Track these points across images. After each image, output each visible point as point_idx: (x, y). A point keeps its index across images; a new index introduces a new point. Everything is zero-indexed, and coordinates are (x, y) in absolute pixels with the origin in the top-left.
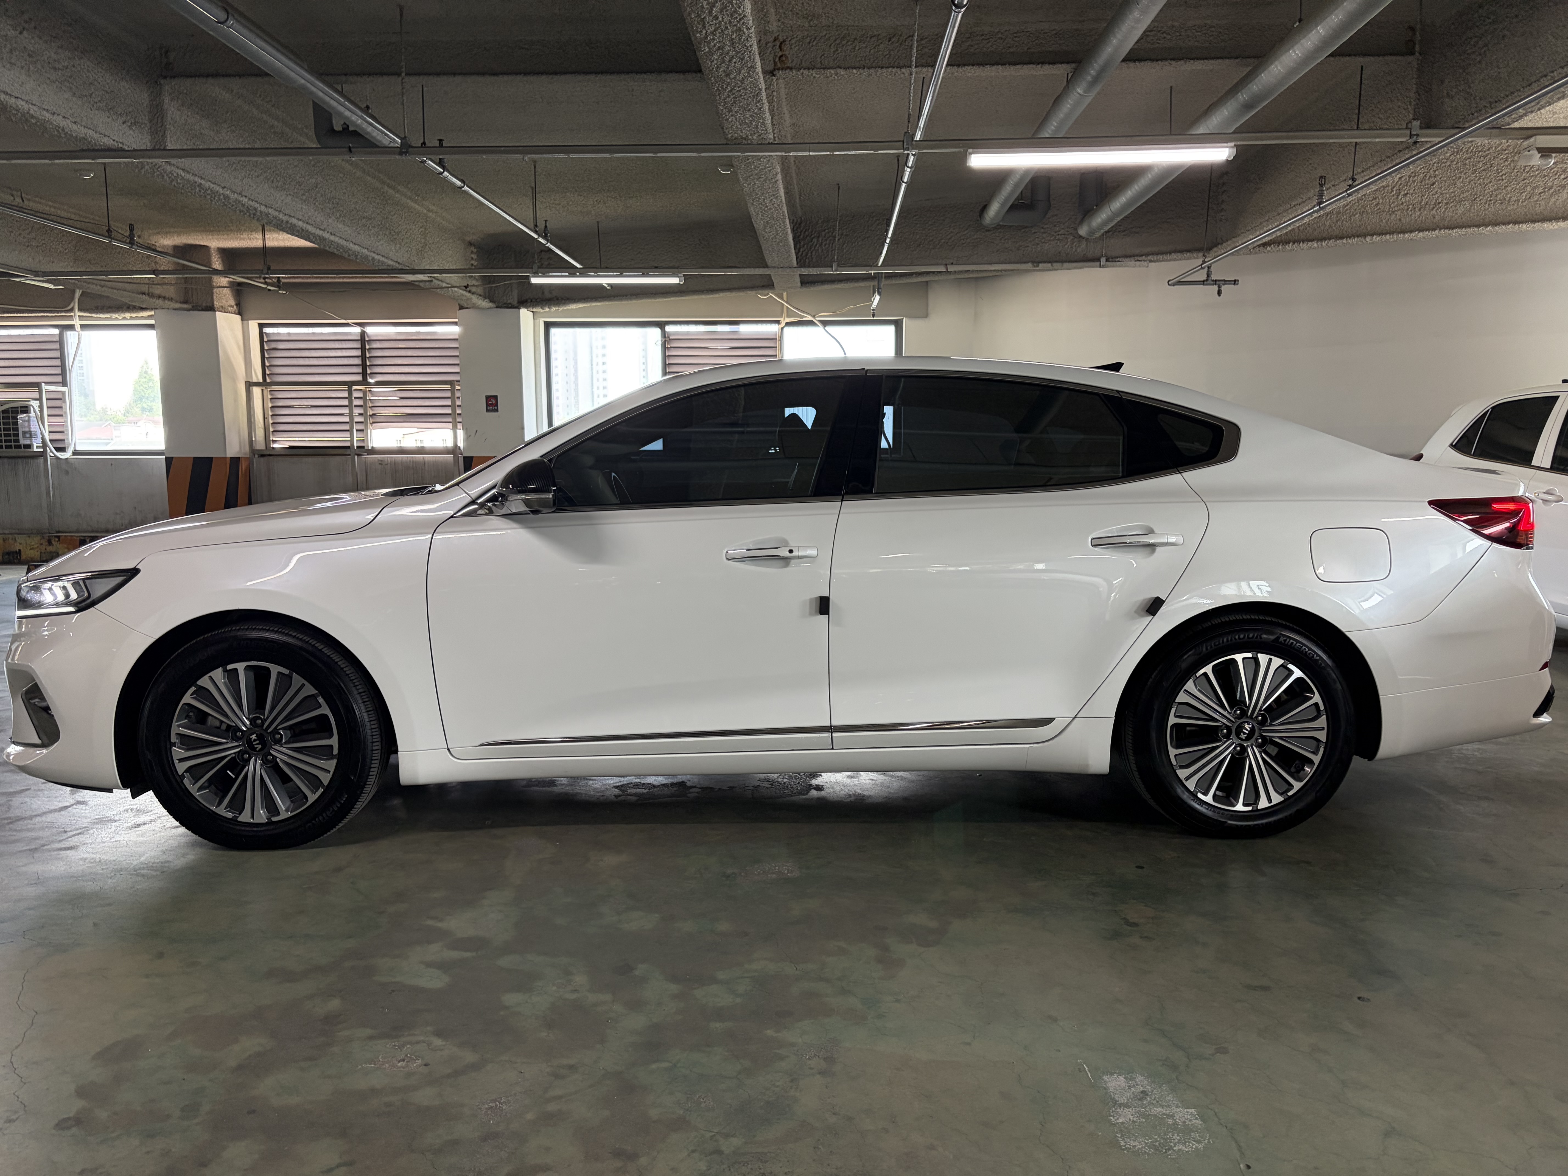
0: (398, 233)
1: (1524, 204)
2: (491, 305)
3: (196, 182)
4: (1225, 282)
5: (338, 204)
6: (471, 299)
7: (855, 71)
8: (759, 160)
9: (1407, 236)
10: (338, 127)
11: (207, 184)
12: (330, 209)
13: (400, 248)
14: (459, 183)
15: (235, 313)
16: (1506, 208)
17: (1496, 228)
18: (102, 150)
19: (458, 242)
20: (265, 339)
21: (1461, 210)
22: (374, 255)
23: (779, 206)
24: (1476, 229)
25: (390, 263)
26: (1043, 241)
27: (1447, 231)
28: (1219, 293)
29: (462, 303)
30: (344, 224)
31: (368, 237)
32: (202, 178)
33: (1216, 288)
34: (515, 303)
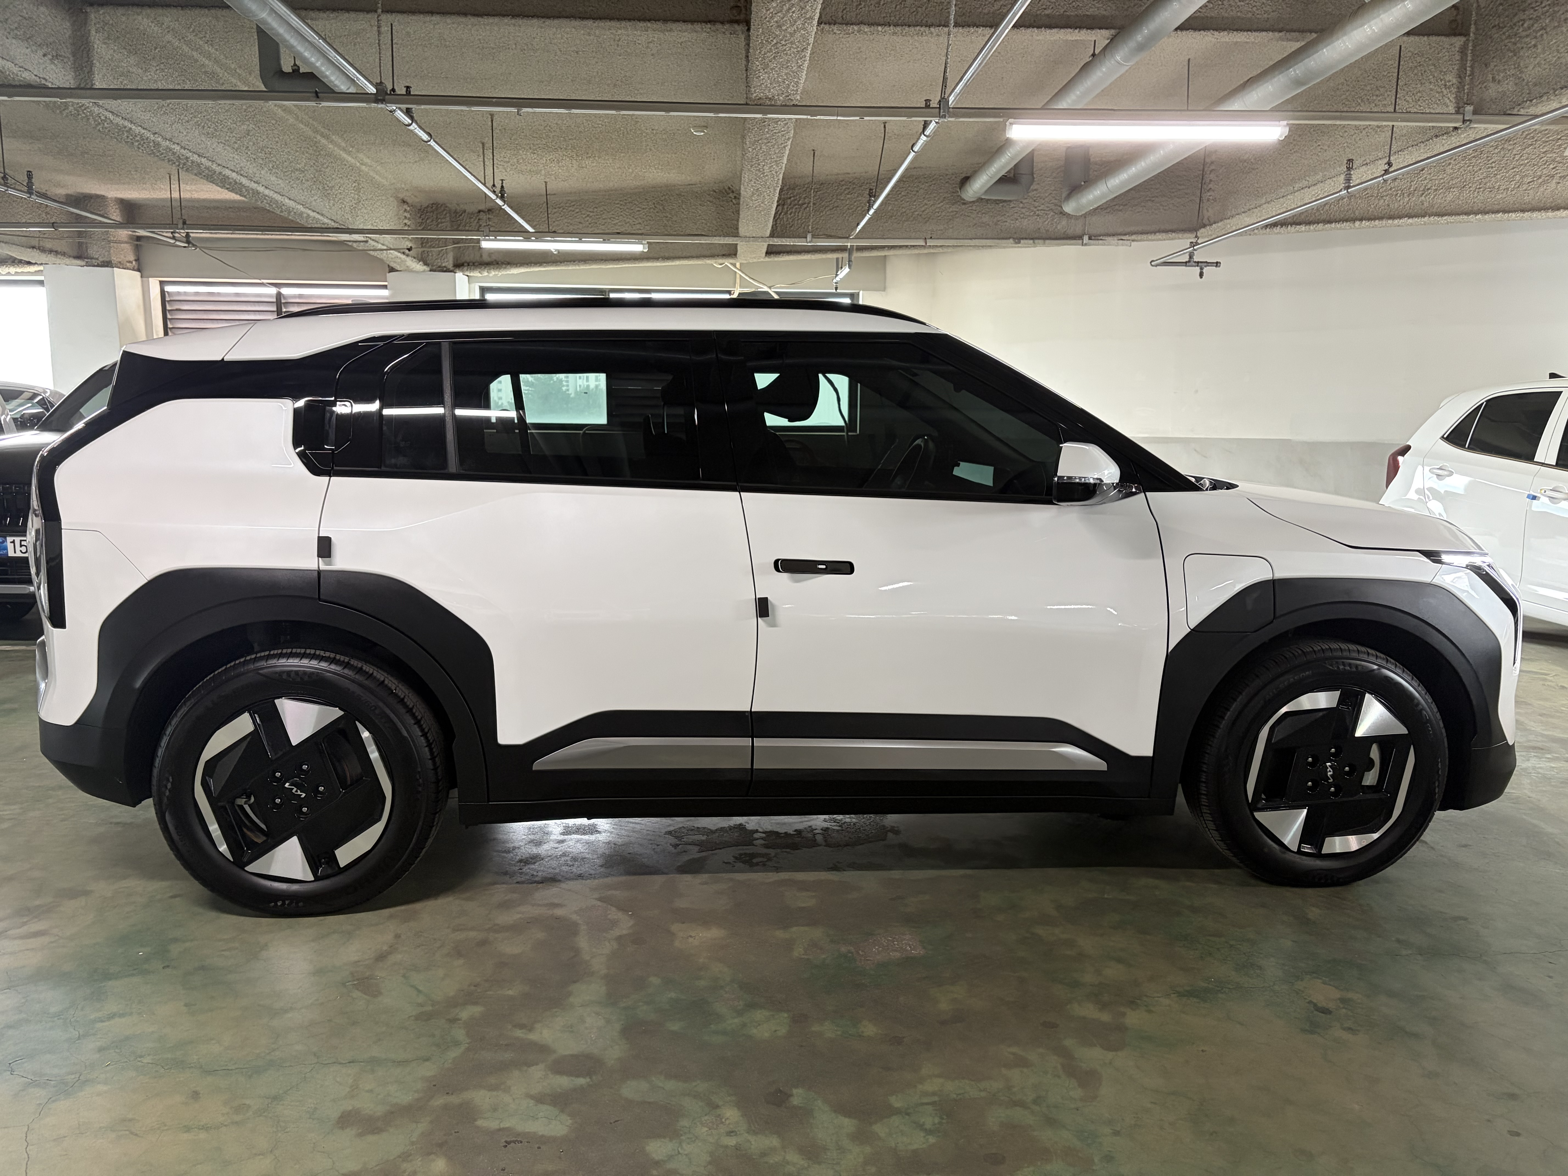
0: (332, 188)
1: (1513, 193)
2: (425, 267)
3: (125, 127)
4: (1208, 264)
5: (270, 154)
6: (406, 261)
7: (880, 28)
8: (776, 123)
9: (1396, 221)
10: (287, 68)
11: (137, 130)
12: (263, 159)
13: (334, 205)
14: (425, 137)
15: (133, 270)
16: (1495, 196)
17: (1486, 217)
18: (20, 86)
19: (391, 199)
20: (167, 299)
21: (1450, 196)
22: (310, 212)
23: (776, 172)
24: (1466, 217)
25: (326, 220)
26: (1022, 216)
27: (1436, 218)
28: (1201, 275)
29: (393, 265)
30: (277, 177)
31: (301, 191)
32: (131, 122)
33: (1198, 269)
34: (450, 266)
